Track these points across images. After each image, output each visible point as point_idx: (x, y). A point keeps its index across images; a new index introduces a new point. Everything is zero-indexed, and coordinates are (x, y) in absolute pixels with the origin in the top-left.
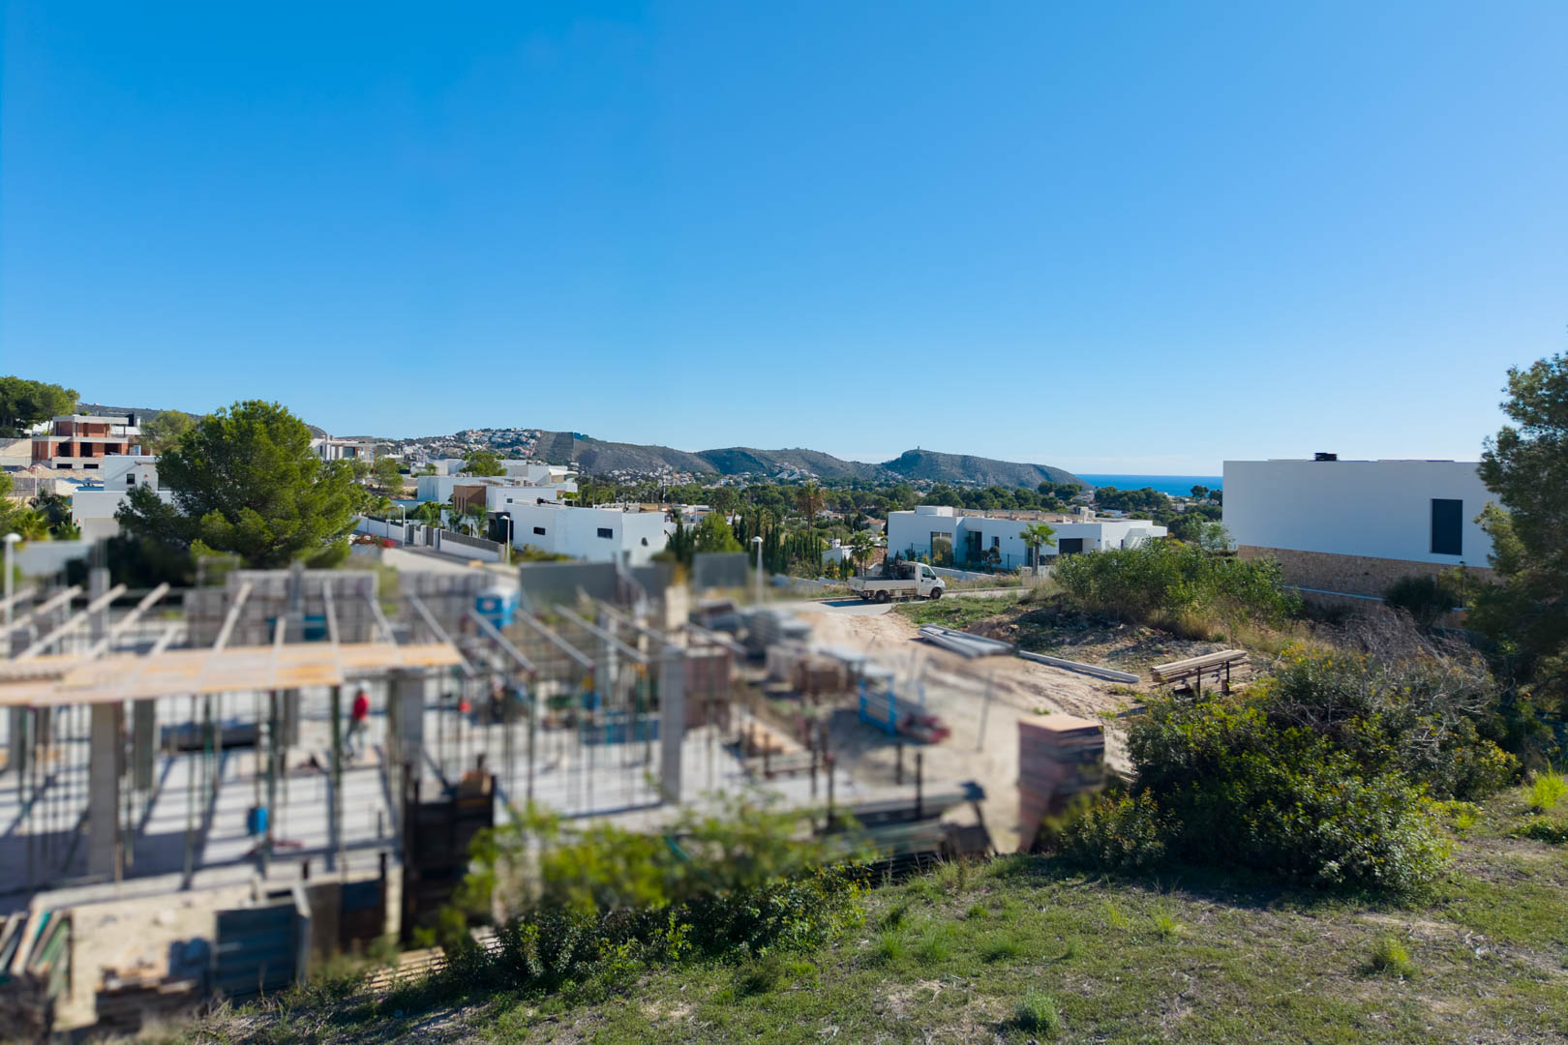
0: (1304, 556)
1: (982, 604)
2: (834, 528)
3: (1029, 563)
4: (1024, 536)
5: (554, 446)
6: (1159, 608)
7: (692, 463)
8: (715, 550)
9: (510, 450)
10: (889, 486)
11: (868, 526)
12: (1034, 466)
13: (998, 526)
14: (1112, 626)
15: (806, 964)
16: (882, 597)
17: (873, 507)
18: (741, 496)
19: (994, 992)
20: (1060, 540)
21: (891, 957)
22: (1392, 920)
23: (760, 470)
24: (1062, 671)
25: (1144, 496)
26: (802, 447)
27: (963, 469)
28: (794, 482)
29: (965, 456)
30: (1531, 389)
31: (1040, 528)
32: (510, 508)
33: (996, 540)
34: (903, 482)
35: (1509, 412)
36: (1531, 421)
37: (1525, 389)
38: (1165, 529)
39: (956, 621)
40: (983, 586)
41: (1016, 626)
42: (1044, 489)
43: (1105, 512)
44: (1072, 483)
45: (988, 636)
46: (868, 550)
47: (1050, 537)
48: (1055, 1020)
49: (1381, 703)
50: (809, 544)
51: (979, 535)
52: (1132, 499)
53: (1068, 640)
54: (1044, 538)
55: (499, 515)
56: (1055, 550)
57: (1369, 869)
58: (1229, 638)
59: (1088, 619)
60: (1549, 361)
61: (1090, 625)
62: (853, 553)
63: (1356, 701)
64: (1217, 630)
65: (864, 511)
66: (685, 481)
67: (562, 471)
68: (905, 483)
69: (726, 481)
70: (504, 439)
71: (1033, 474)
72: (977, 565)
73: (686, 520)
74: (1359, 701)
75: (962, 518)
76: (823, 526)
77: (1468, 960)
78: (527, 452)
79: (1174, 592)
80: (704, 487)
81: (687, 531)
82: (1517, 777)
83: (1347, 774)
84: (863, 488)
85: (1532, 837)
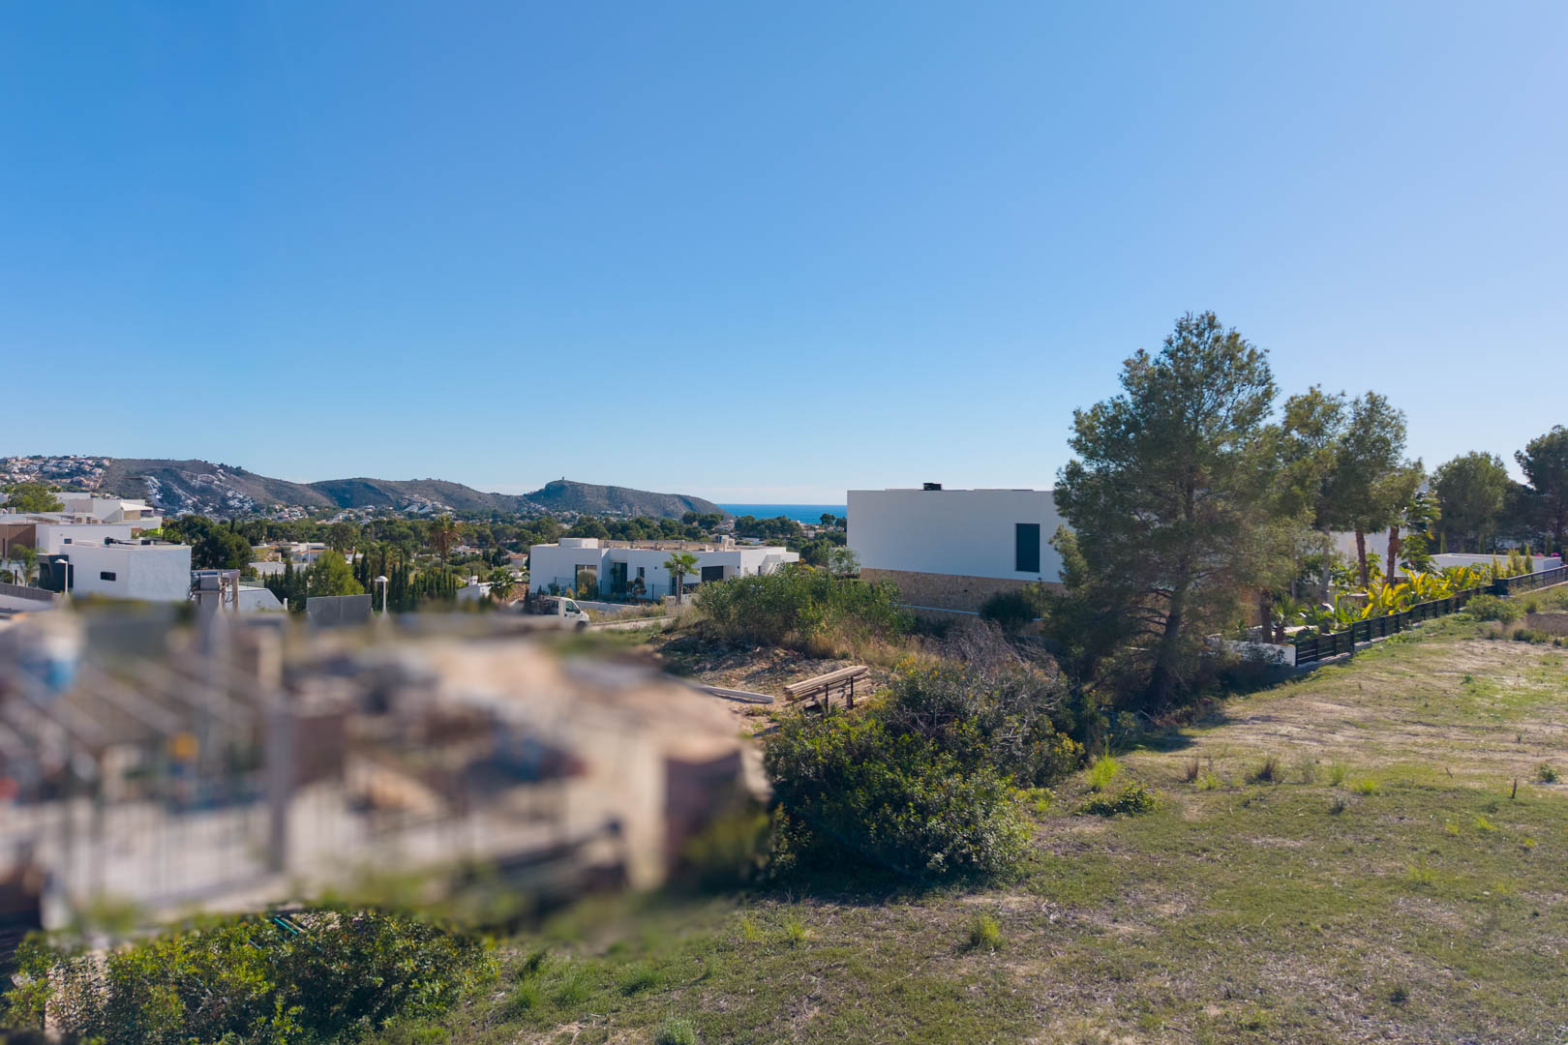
0: (916, 577)
1: (626, 635)
2: (471, 564)
3: (673, 592)
4: (668, 566)
6: (792, 630)
7: (303, 496)
8: (332, 593)
9: (69, 481)
10: (532, 518)
11: (508, 561)
12: (679, 496)
13: (645, 557)
14: (750, 650)
15: (435, 1028)
16: (525, 632)
17: (514, 541)
18: (363, 532)
19: (633, 1024)
20: (703, 568)
21: (528, 1006)
22: (986, 900)
23: (385, 503)
25: (779, 525)
26: (435, 478)
27: (609, 500)
28: (425, 516)
29: (611, 487)
30: (1092, 428)
31: (683, 557)
32: (68, 550)
33: (641, 571)
34: (547, 514)
35: (1074, 447)
36: (1091, 456)
37: (1087, 427)
38: (798, 555)
40: (627, 617)
41: (659, 655)
42: (688, 519)
43: (745, 540)
44: (714, 512)
46: (509, 587)
47: (693, 566)
48: (693, 1041)
49: (979, 706)
50: (442, 583)
51: (624, 566)
52: (768, 527)
53: (709, 666)
54: (687, 567)
55: (54, 558)
56: (697, 579)
57: (967, 857)
58: (853, 655)
59: (728, 644)
60: (1106, 404)
61: (730, 650)
62: (491, 590)
63: (957, 706)
64: (843, 648)
65: (505, 545)
66: (295, 516)
67: (139, 505)
68: (549, 515)
69: (345, 515)
70: (61, 468)
71: (678, 505)
72: (622, 597)
73: (296, 559)
74: (959, 706)
75: (607, 549)
76: (458, 562)
77: (1044, 926)
78: (92, 483)
79: (805, 614)
80: (318, 523)
81: (298, 572)
82: (1082, 763)
83: (949, 773)
84: (503, 521)
85: (1092, 812)
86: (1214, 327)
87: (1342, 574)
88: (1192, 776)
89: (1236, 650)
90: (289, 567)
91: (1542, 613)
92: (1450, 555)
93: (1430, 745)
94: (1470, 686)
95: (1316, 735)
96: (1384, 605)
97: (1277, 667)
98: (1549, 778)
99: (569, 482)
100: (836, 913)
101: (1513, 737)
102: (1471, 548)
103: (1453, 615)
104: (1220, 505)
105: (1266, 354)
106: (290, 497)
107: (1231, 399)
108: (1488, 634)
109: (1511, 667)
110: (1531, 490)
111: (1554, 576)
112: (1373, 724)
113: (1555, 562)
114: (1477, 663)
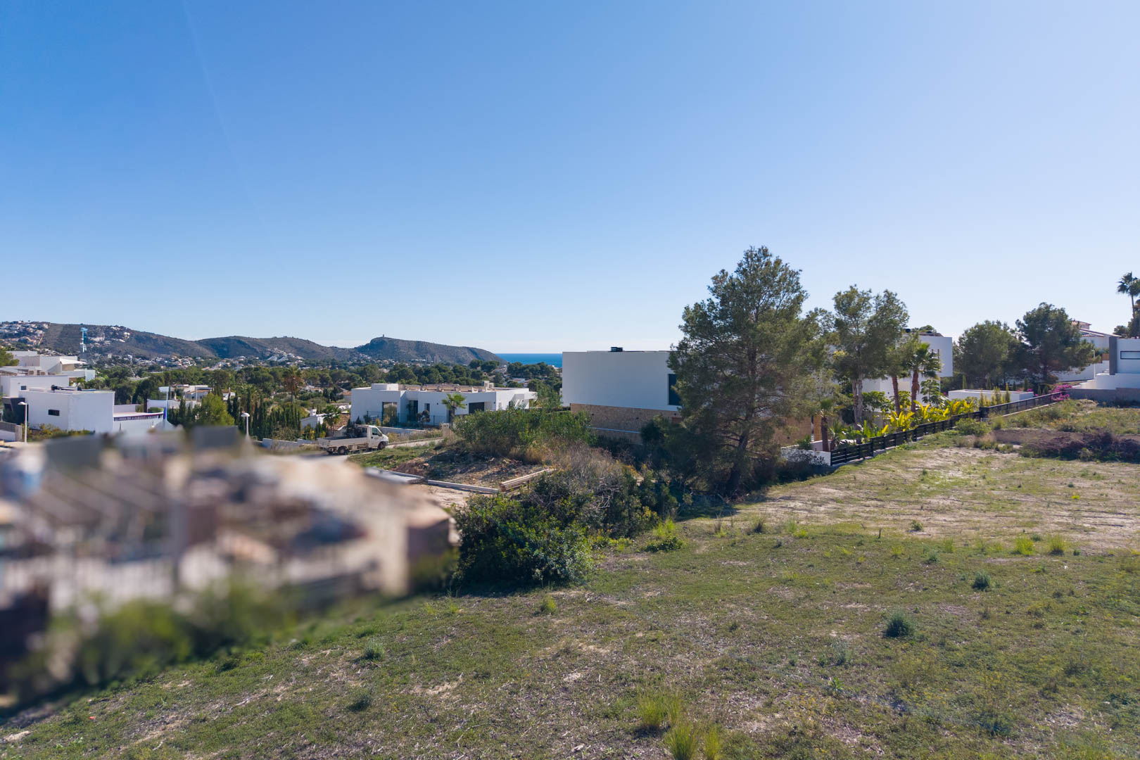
1: (411, 451)
2: (314, 399)
3: (448, 421)
4: (445, 402)
5: (61, 336)
6: (515, 447)
7: (192, 350)
8: (212, 423)
9: (17, 340)
10: (360, 365)
11: (340, 397)
12: (468, 348)
13: (430, 396)
14: (487, 460)
15: (258, 653)
16: (342, 451)
17: (347, 382)
18: (236, 377)
19: (357, 649)
20: (470, 404)
21: (306, 644)
23: (253, 354)
24: (453, 490)
25: (539, 369)
26: (289, 336)
27: (417, 351)
28: (283, 363)
29: (419, 342)
31: (455, 397)
32: (24, 394)
33: (428, 406)
34: (372, 362)
35: (683, 330)
36: (694, 336)
37: (691, 318)
39: (389, 464)
40: (412, 438)
41: (427, 464)
42: (473, 365)
44: (493, 360)
45: (409, 472)
46: (337, 417)
47: (462, 403)
48: (385, 652)
49: (577, 491)
50: (290, 415)
51: (416, 402)
52: (532, 370)
53: (459, 471)
54: (459, 404)
55: (13, 400)
56: (466, 411)
58: (553, 461)
59: (474, 456)
61: (475, 460)
62: (325, 419)
63: (564, 490)
64: (548, 457)
65: (340, 385)
66: (186, 364)
67: (72, 360)
69: (223, 364)
70: (11, 330)
71: (467, 354)
72: (414, 423)
73: (187, 397)
74: (566, 491)
75: (404, 391)
76: (306, 399)
77: (582, 603)
78: (35, 341)
79: (523, 435)
80: (203, 369)
81: (189, 408)
82: (652, 523)
83: (552, 527)
84: (340, 367)
85: (647, 550)
86: (767, 256)
87: (886, 404)
88: (717, 530)
90: (182, 404)
91: (1004, 430)
93: (871, 512)
94: (923, 477)
95: (810, 508)
96: (899, 426)
97: (820, 466)
98: (918, 529)
99: (388, 338)
100: (479, 601)
101: (919, 507)
103: (947, 431)
105: (800, 272)
106: (183, 350)
108: (959, 444)
109: (959, 464)
110: (1027, 346)
111: (1025, 404)
112: (848, 500)
113: (1029, 394)
114: (940, 462)
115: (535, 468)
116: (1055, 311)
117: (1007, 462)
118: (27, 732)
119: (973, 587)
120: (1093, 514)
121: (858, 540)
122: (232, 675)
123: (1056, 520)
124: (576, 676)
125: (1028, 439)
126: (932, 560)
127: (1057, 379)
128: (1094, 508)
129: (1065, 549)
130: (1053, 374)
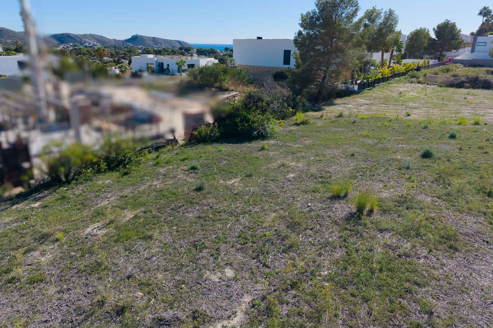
0: (254, 67)
2: (110, 63)
3: (179, 72)
4: (177, 64)
6: (217, 83)
10: (128, 48)
11: (122, 62)
12: (177, 41)
13: (169, 61)
15: (137, 168)
17: (123, 56)
18: (70, 53)
19: (185, 165)
20: (188, 64)
21: (158, 164)
22: (265, 142)
23: (76, 42)
25: (211, 51)
26: (93, 33)
27: (153, 42)
28: (91, 47)
29: (154, 37)
30: (305, 19)
31: (181, 61)
33: (168, 65)
35: (300, 25)
36: (305, 28)
37: (304, 19)
38: (218, 60)
42: (180, 49)
43: (200, 56)
44: (189, 47)
46: (125, 70)
47: (185, 64)
48: (199, 167)
49: (267, 99)
51: (162, 64)
52: (207, 52)
54: (183, 64)
56: (186, 68)
57: (262, 133)
58: (235, 90)
60: (310, 12)
62: (120, 71)
63: (261, 98)
64: (232, 88)
65: (120, 57)
68: (134, 47)
69: (63, 46)
71: (177, 44)
72: (163, 73)
75: (156, 58)
77: (278, 146)
79: (221, 78)
82: (294, 114)
83: (259, 114)
84: (118, 49)
85: (294, 125)
87: (377, 65)
88: (322, 116)
89: (341, 86)
91: (428, 76)
92: (408, 60)
93: (384, 109)
94: (400, 95)
95: (356, 107)
96: (385, 74)
97: (353, 91)
98: (409, 115)
99: (139, 35)
101: (405, 107)
102: (415, 57)
103: (404, 77)
104: (340, 44)
107: (346, 11)
108: (410, 82)
109: (413, 90)
110: (436, 40)
111: (435, 65)
112: (372, 104)
113: (436, 61)
114: (405, 89)
115: (227, 92)
116: (451, 24)
117: (433, 89)
118: (41, 203)
119: (449, 138)
120: (482, 109)
121: (389, 120)
122: (129, 177)
123: (467, 111)
124: (292, 175)
125: (440, 80)
126: (426, 127)
127: (446, 55)
128: (481, 107)
129: (481, 123)
130: (444, 53)
